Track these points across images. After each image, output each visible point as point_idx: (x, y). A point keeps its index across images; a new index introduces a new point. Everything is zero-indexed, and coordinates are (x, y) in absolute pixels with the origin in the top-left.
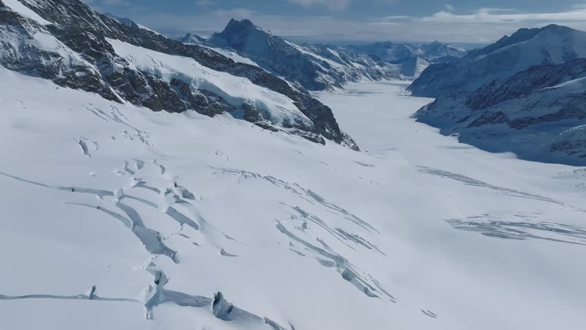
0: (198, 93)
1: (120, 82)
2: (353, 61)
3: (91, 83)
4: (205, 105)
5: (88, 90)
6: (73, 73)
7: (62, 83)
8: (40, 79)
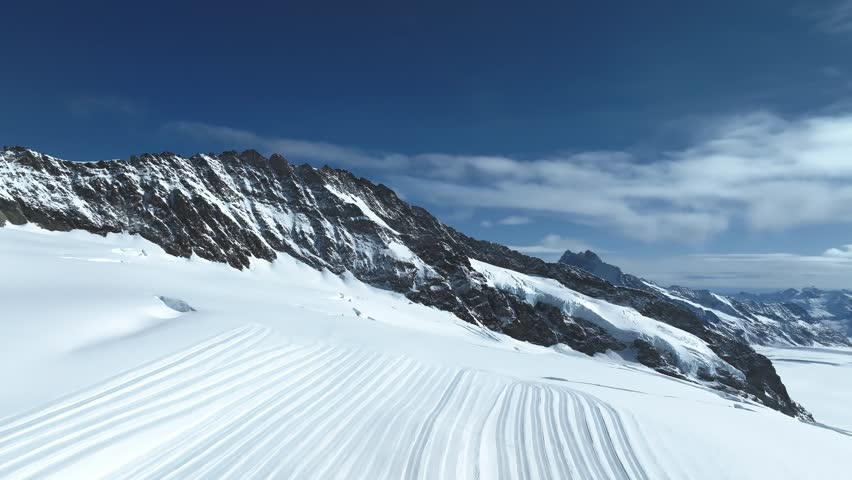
0: (572, 322)
1: (477, 302)
2: (757, 314)
3: (446, 300)
4: (582, 338)
5: (442, 309)
6: (428, 287)
7: (414, 298)
8: (392, 292)
